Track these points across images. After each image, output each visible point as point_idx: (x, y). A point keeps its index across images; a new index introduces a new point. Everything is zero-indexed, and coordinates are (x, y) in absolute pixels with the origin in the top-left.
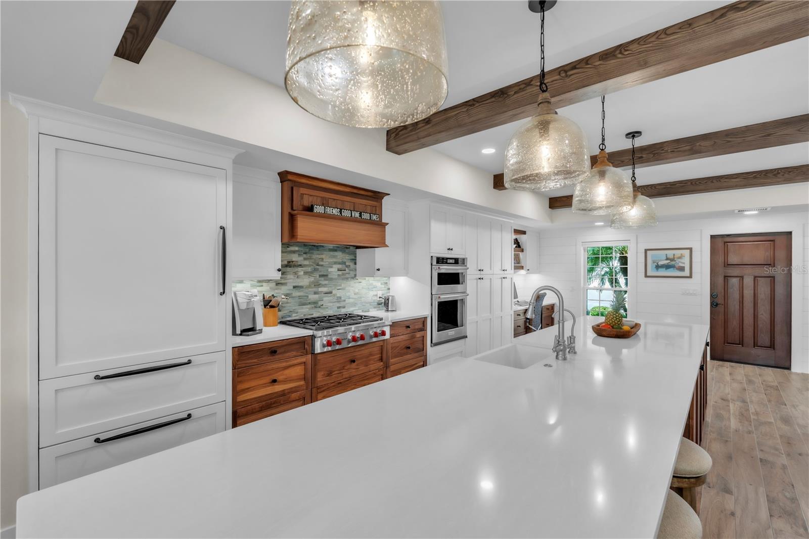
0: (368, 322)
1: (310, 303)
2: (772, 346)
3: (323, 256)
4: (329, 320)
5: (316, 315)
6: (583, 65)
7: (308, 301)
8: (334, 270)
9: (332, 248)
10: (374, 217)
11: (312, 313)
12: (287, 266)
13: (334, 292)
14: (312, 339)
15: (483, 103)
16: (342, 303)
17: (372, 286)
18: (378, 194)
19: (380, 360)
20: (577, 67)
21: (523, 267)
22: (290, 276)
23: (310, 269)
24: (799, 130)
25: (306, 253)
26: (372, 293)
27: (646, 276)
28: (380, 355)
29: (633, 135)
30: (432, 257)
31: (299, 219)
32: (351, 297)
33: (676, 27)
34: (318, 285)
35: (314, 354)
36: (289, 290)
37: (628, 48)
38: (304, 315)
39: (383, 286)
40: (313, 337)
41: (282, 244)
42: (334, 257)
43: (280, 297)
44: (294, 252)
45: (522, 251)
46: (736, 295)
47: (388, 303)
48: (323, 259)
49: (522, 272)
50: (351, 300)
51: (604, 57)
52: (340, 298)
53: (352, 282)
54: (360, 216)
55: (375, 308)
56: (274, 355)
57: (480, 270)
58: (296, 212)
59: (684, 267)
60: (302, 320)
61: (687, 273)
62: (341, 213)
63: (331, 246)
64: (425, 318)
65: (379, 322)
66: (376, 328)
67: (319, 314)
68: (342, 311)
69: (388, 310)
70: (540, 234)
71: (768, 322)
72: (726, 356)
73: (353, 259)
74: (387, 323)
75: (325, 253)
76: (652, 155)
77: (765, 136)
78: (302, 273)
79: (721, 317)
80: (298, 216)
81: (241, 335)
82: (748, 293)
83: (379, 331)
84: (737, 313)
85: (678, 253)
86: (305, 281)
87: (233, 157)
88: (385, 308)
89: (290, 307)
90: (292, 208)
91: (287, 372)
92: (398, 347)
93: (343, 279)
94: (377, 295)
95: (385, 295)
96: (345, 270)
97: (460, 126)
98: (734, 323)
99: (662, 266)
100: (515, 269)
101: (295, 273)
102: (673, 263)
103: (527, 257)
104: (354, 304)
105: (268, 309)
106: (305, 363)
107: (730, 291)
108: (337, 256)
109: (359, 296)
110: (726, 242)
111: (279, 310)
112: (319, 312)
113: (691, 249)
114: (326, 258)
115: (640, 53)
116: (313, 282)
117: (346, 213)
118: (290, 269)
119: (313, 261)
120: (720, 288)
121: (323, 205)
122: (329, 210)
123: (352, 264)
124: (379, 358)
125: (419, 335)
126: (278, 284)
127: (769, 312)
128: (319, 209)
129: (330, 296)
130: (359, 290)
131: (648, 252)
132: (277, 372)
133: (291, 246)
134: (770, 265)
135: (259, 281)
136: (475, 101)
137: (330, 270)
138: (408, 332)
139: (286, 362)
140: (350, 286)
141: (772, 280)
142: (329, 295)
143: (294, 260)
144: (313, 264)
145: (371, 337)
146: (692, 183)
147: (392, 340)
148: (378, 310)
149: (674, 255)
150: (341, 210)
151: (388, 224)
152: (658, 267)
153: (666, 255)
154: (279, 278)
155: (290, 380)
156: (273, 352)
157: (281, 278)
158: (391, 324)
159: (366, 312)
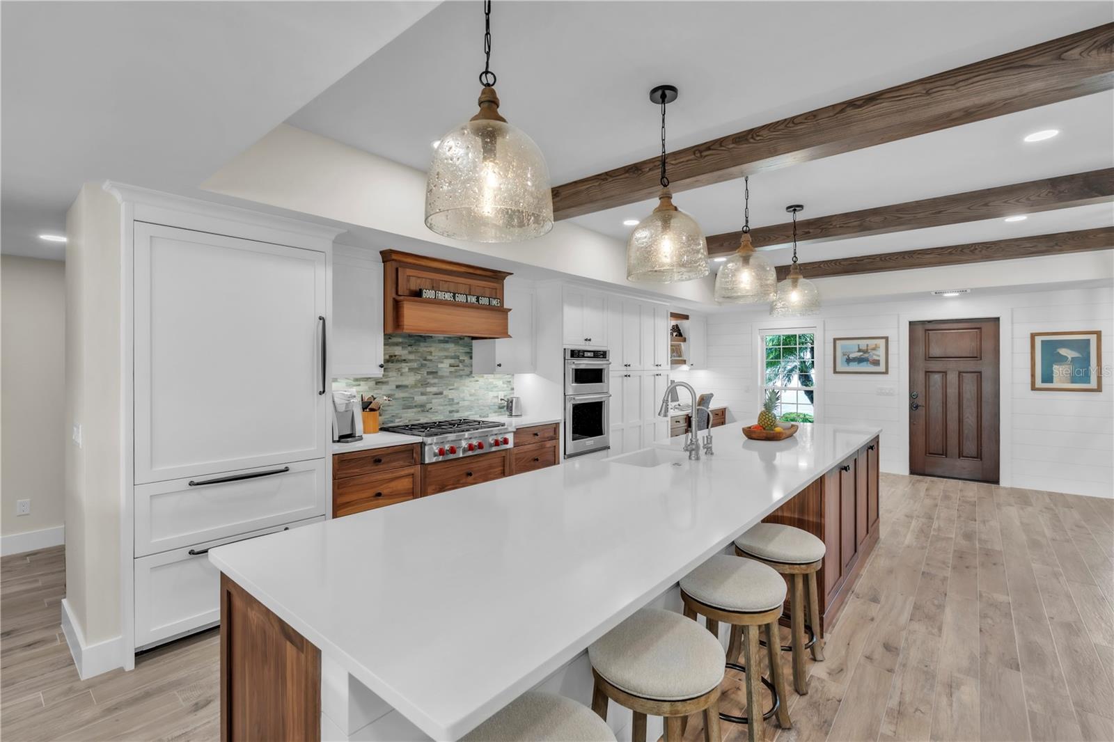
0: (485, 428)
1: (416, 406)
2: (979, 456)
3: (432, 349)
4: (439, 426)
5: (423, 420)
6: (716, 146)
7: (414, 404)
8: (444, 366)
9: (442, 339)
10: (494, 302)
11: (418, 418)
12: (390, 360)
13: (445, 393)
14: (421, 448)
15: (618, 177)
16: (455, 406)
17: (492, 386)
18: (500, 274)
19: (501, 473)
20: (712, 148)
21: (685, 361)
22: (392, 374)
23: (416, 364)
24: (969, 208)
25: (411, 345)
26: (491, 394)
27: (835, 372)
28: (502, 468)
29: (795, 208)
30: (565, 349)
31: (405, 306)
32: (466, 398)
33: (802, 117)
34: (426, 384)
35: (424, 464)
36: (391, 390)
37: (760, 134)
38: (409, 421)
39: (505, 386)
40: (423, 445)
41: (385, 335)
42: (446, 350)
43: (381, 399)
44: (397, 344)
45: (685, 340)
46: (939, 395)
47: (512, 407)
48: (431, 352)
49: (685, 367)
50: (466, 403)
51: (737, 140)
52: (453, 399)
53: (467, 381)
54: (478, 301)
55: (495, 412)
56: (377, 465)
57: (626, 365)
58: (402, 298)
59: (879, 361)
60: (407, 426)
61: (882, 368)
62: (454, 298)
63: (441, 336)
64: (557, 424)
65: (501, 427)
66: (496, 434)
67: (427, 419)
68: (455, 416)
69: (511, 415)
70: (707, 320)
71: (975, 426)
72: (928, 470)
73: (468, 353)
74: (510, 429)
75: (433, 345)
76: (820, 231)
77: (936, 213)
78: (407, 370)
79: (922, 422)
80: (405, 302)
81: (338, 441)
82: (952, 391)
83: (500, 438)
84: (940, 416)
85: (872, 343)
86: (410, 379)
87: (333, 238)
88: (508, 413)
89: (392, 410)
90: (397, 293)
91: (393, 484)
92: (524, 458)
93: (456, 377)
94: (497, 397)
95: (508, 397)
96: (458, 366)
97: (592, 202)
98: (937, 428)
99: (854, 360)
100: (671, 364)
101: (399, 370)
102: (866, 355)
103: (691, 348)
104: (470, 408)
105: (367, 413)
106: (413, 474)
107: (932, 389)
108: (448, 349)
109: (476, 398)
110: (928, 330)
111: (380, 415)
112: (427, 417)
113: (887, 339)
114: (436, 351)
115: (771, 139)
116: (419, 381)
117: (461, 298)
118: (392, 364)
119: (419, 354)
120: (920, 389)
121: (433, 288)
122: (441, 295)
123: (466, 358)
124: (500, 472)
125: (549, 444)
126: (378, 382)
127: (975, 415)
128: (429, 294)
129: (440, 398)
130: (475, 390)
131: (838, 342)
132: (381, 485)
133: (394, 336)
134: (976, 357)
135: (356, 380)
136: (607, 175)
137: (440, 365)
138: (536, 441)
139: (392, 473)
140: (464, 385)
141: (979, 377)
142: (440, 396)
143: (396, 354)
144: (418, 358)
145: (491, 446)
146: (881, 260)
147: (516, 450)
148: (499, 415)
149: (867, 345)
150: (454, 294)
151: (510, 310)
152: (849, 361)
153: (859, 345)
154: (381, 376)
155: (396, 495)
156: (378, 461)
157: (383, 376)
158: (515, 430)
159: (484, 417)
